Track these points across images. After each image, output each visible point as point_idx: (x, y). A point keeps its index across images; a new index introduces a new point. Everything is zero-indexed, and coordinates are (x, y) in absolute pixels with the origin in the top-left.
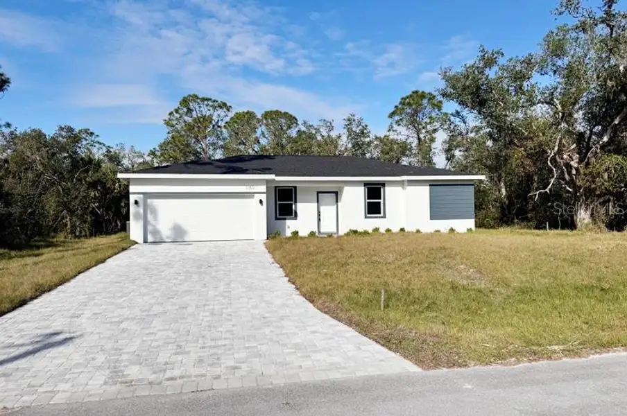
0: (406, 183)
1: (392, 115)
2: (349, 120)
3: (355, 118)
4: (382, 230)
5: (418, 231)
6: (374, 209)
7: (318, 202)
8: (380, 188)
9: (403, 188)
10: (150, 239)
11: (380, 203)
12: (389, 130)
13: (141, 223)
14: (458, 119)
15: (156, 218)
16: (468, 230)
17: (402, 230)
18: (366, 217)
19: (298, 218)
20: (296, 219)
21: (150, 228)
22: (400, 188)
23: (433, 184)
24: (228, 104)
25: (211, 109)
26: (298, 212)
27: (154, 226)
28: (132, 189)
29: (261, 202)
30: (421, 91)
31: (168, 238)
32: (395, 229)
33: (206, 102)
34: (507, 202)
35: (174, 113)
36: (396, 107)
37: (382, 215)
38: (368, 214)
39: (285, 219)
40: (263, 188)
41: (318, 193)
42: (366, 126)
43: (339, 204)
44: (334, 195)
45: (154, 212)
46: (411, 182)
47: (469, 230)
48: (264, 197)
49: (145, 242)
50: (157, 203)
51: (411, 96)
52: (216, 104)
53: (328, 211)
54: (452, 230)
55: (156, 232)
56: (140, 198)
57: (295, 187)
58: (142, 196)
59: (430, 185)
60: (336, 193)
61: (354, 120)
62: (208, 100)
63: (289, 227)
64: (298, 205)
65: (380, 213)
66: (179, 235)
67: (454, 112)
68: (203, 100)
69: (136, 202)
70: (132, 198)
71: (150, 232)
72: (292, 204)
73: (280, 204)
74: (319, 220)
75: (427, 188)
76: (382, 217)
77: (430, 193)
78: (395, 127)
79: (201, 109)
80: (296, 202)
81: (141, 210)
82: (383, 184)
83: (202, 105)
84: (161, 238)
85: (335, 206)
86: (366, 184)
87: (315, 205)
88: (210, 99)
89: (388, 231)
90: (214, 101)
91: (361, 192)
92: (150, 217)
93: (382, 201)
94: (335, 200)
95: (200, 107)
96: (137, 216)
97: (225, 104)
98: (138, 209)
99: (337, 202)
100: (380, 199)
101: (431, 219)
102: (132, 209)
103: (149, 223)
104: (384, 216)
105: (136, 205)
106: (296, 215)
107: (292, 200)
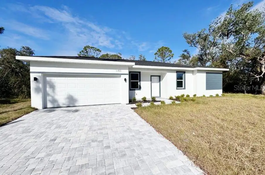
0: (196, 72)
1: (156, 54)
4: (185, 96)
8: (183, 74)
9: (193, 74)
10: (49, 105)
12: (155, 59)
15: (54, 91)
17: (195, 95)
18: (177, 89)
19: (141, 89)
21: (49, 98)
23: (208, 72)
25: (94, 51)
26: (141, 86)
27: (53, 97)
28: (32, 69)
30: (165, 47)
31: (63, 104)
32: (191, 95)
35: (82, 52)
36: (157, 51)
37: (183, 87)
38: (178, 87)
39: (135, 90)
40: (127, 72)
41: (151, 76)
42: (145, 58)
44: (158, 77)
45: (53, 87)
48: (127, 77)
50: (54, 80)
55: (54, 101)
57: (140, 72)
58: (41, 74)
59: (206, 73)
60: (160, 76)
61: (142, 56)
63: (137, 95)
64: (142, 82)
66: (72, 102)
69: (36, 79)
70: (32, 76)
72: (138, 82)
73: (131, 82)
74: (151, 91)
75: (205, 74)
76: (183, 89)
77: (206, 76)
79: (91, 50)
80: (140, 81)
82: (184, 72)
84: (58, 104)
85: (158, 84)
86: (177, 72)
87: (150, 82)
89: (188, 96)
91: (174, 75)
92: (48, 89)
93: (183, 80)
96: (37, 90)
97: (99, 50)
98: (38, 84)
99: (160, 81)
101: (206, 89)
102: (33, 84)
103: (49, 95)
104: (185, 88)
105: (35, 81)
106: (140, 88)
107: (138, 80)
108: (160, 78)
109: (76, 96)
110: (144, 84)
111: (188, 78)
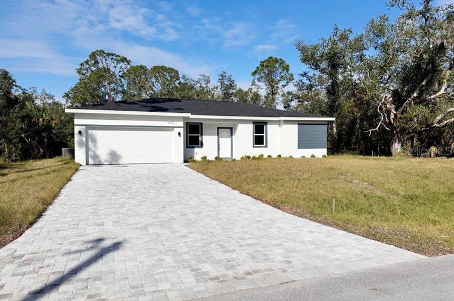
0: (282, 123)
1: (254, 74)
2: (222, 76)
3: (226, 75)
4: (265, 156)
5: (291, 157)
6: (259, 141)
7: (218, 135)
8: (264, 125)
9: (279, 126)
10: (91, 161)
11: (263, 136)
12: (252, 85)
13: (84, 149)
14: (305, 78)
15: (95, 146)
16: (323, 156)
17: (279, 156)
18: (254, 147)
19: (203, 147)
21: (90, 153)
22: (277, 126)
23: (300, 123)
24: (128, 59)
25: (115, 62)
26: (203, 142)
27: (94, 152)
28: (76, 121)
29: (179, 134)
30: (274, 58)
31: (106, 161)
32: (275, 156)
33: (111, 57)
34: (337, 137)
35: (85, 64)
36: (258, 68)
37: (265, 145)
38: (255, 144)
39: (194, 147)
40: (181, 124)
41: (218, 128)
42: (234, 81)
43: (234, 137)
44: (230, 130)
45: (94, 141)
46: (286, 122)
47: (324, 156)
48: (182, 131)
49: (87, 164)
50: (97, 133)
51: (268, 60)
52: (119, 58)
53: (225, 142)
54: (313, 156)
55: (96, 157)
56: (83, 129)
57: (201, 124)
58: (84, 127)
59: (299, 124)
60: (231, 129)
61: (225, 76)
62: (112, 55)
63: (196, 154)
64: (204, 137)
65: (263, 144)
66: (114, 159)
67: (303, 73)
68: (109, 55)
69: (80, 132)
70: (77, 129)
71: (91, 157)
72: (199, 137)
73: (189, 136)
74: (219, 148)
75: (296, 126)
76: (264, 147)
77: (299, 129)
78: (257, 82)
80: (202, 135)
81: (84, 139)
82: (266, 123)
83: (107, 59)
84: (100, 161)
85: (230, 138)
86: (254, 122)
87: (217, 137)
88: (115, 54)
89: (270, 156)
90: (118, 56)
91: (250, 128)
92: (91, 144)
93: (264, 135)
94: (230, 134)
95: (106, 60)
96: (81, 144)
97: (125, 59)
98: (81, 138)
99: (232, 135)
101: (299, 148)
102: (77, 138)
103: (90, 150)
104: (266, 146)
105: (79, 135)
106: (202, 145)
107: (199, 133)
108: (232, 130)
109: (120, 152)
110: (208, 140)
111: (272, 131)
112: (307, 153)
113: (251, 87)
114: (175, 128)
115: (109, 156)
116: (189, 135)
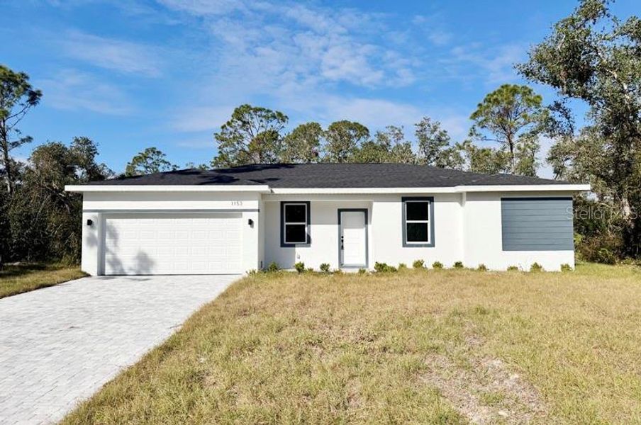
0: (465, 198)
1: (475, 115)
2: (421, 125)
3: (430, 122)
4: (429, 264)
5: (483, 268)
6: (417, 232)
7: (339, 223)
8: (427, 203)
9: (461, 204)
10: (108, 270)
11: (426, 224)
12: (471, 134)
13: (95, 250)
14: (558, 113)
15: (115, 244)
16: (563, 267)
17: (458, 265)
18: (404, 245)
19: (312, 245)
20: (310, 246)
21: (108, 256)
22: (456, 204)
23: (506, 198)
24: (284, 114)
25: (263, 119)
26: (312, 237)
27: (114, 255)
28: (86, 205)
29: (251, 222)
30: (512, 85)
31: (131, 269)
32: (448, 264)
33: (259, 113)
34: (633, 226)
35: (227, 126)
36: (480, 105)
37: (429, 242)
38: (408, 240)
39: (294, 246)
41: (340, 211)
42: (445, 132)
43: (369, 226)
44: (363, 214)
45: (114, 236)
46: (473, 196)
47: (565, 268)
48: (255, 216)
49: (102, 273)
50: (118, 223)
51: (500, 91)
52: (270, 114)
53: (354, 236)
54: (536, 267)
55: (116, 262)
56: (95, 217)
57: (308, 203)
58: (97, 214)
59: (503, 199)
60: (365, 211)
61: (429, 126)
62: (261, 110)
63: (299, 256)
64: (312, 226)
65: (426, 240)
66: (144, 268)
67: (553, 104)
68: (256, 110)
69: (90, 222)
70: (86, 217)
71: (109, 262)
72: (304, 226)
73: (288, 226)
74: (342, 248)
75: (498, 204)
76: (429, 246)
77: (503, 210)
78: (478, 130)
80: (309, 223)
81: (96, 233)
82: (431, 199)
83: (254, 116)
84: (122, 270)
85: (364, 229)
86: (404, 198)
87: (336, 226)
88: (264, 109)
89: (438, 265)
90: (268, 111)
91: (397, 209)
92: (109, 242)
93: (429, 222)
94: (364, 223)
95: (252, 118)
96: (92, 241)
97: (280, 114)
98: (91, 231)
99: (366, 223)
100: (427, 220)
101: (503, 250)
102: (86, 230)
103: (107, 250)
104: (433, 245)
105: (89, 226)
106: (309, 241)
107: (304, 221)
108: (366, 214)
109: (152, 255)
110: (321, 232)
111: (444, 215)
112: (524, 259)
113: (469, 139)
114: (243, 213)
115: (136, 262)
116: (286, 224)
